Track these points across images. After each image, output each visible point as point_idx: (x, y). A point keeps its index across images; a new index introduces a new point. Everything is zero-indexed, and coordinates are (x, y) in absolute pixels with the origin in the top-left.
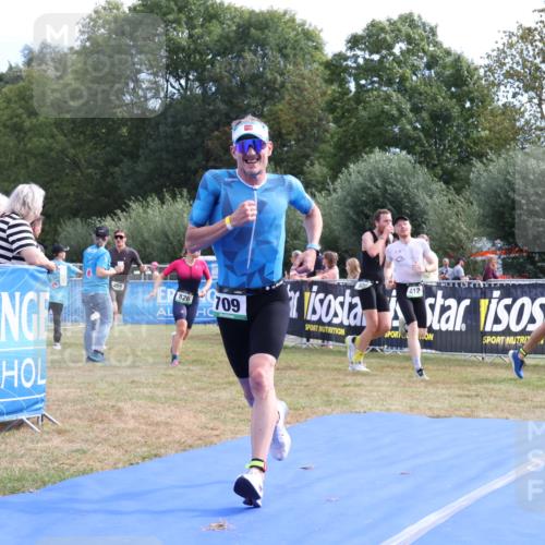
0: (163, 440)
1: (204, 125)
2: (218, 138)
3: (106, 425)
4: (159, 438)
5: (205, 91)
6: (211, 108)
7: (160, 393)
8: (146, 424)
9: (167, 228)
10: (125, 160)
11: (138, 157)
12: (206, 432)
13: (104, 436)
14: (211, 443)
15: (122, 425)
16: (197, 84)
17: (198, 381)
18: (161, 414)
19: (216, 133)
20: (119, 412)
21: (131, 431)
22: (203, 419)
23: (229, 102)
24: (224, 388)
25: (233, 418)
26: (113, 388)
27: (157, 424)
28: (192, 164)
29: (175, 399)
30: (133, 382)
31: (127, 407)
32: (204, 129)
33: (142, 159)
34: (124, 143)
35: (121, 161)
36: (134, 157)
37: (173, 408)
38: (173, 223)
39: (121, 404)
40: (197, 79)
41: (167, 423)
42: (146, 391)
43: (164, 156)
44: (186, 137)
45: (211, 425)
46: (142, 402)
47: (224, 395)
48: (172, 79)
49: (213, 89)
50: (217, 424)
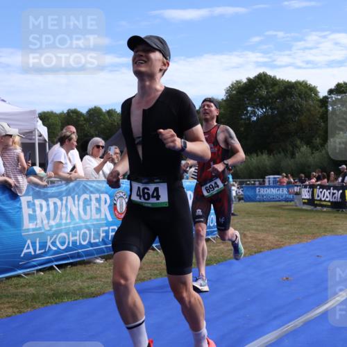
0: (262, 246)
1: (273, 126)
2: (278, 130)
4: (260, 245)
5: (272, 113)
6: (275, 119)
7: (260, 228)
8: (255, 240)
9: (259, 165)
12: (279, 243)
14: (281, 247)
15: (246, 240)
16: (270, 110)
17: (274, 223)
18: (261, 236)
21: (251, 242)
22: (277, 237)
23: (281, 117)
24: (284, 226)
25: (289, 238)
27: (260, 240)
28: (268, 141)
29: (265, 230)
30: (249, 224)
31: (247, 233)
33: (249, 139)
37: (265, 233)
38: (261, 163)
39: (245, 232)
40: (270, 108)
41: (263, 240)
44: (265, 131)
45: (280, 240)
46: (253, 232)
47: (284, 228)
48: (260, 110)
49: (276, 112)
50: (283, 240)
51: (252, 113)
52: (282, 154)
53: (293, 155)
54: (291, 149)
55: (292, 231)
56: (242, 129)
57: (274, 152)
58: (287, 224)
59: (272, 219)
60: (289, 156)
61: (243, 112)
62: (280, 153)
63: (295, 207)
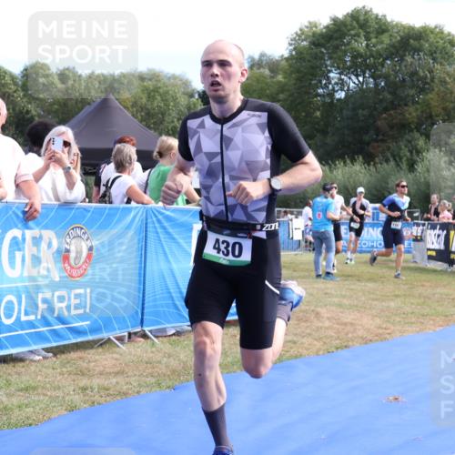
0: (350, 335)
1: (375, 109)
2: (385, 119)
3: (309, 324)
4: (347, 334)
5: (376, 85)
6: (381, 97)
7: (345, 302)
8: (338, 324)
9: (347, 184)
10: (318, 135)
11: (328, 133)
12: (381, 331)
13: (308, 331)
14: (385, 339)
15: (320, 324)
16: (371, 80)
17: (373, 293)
18: (348, 317)
19: (384, 115)
20: (318, 315)
21: (327, 328)
22: (378, 321)
23: (394, 93)
24: (392, 300)
25: (400, 322)
26: (312, 298)
27: (345, 324)
28: (366, 138)
29: (357, 306)
30: (326, 294)
31: (323, 311)
32: (375, 113)
33: (330, 134)
34: (318, 123)
35: (316, 136)
36: (324, 133)
37: (356, 313)
38: (351, 180)
39: (319, 309)
40: (372, 76)
41: (352, 324)
42: (336, 300)
43: (346, 132)
44: (362, 118)
45: (384, 326)
46: (334, 308)
47: (392, 304)
48: (353, 77)
49: (383, 84)
50: (389, 325)
51: (336, 84)
52: (392, 163)
53: (412, 167)
54: (408, 154)
55: (408, 309)
56: (318, 114)
57: (377, 160)
58: (397, 296)
59: (371, 285)
60: (404, 166)
61: (320, 82)
62: (387, 161)
63: (413, 265)
